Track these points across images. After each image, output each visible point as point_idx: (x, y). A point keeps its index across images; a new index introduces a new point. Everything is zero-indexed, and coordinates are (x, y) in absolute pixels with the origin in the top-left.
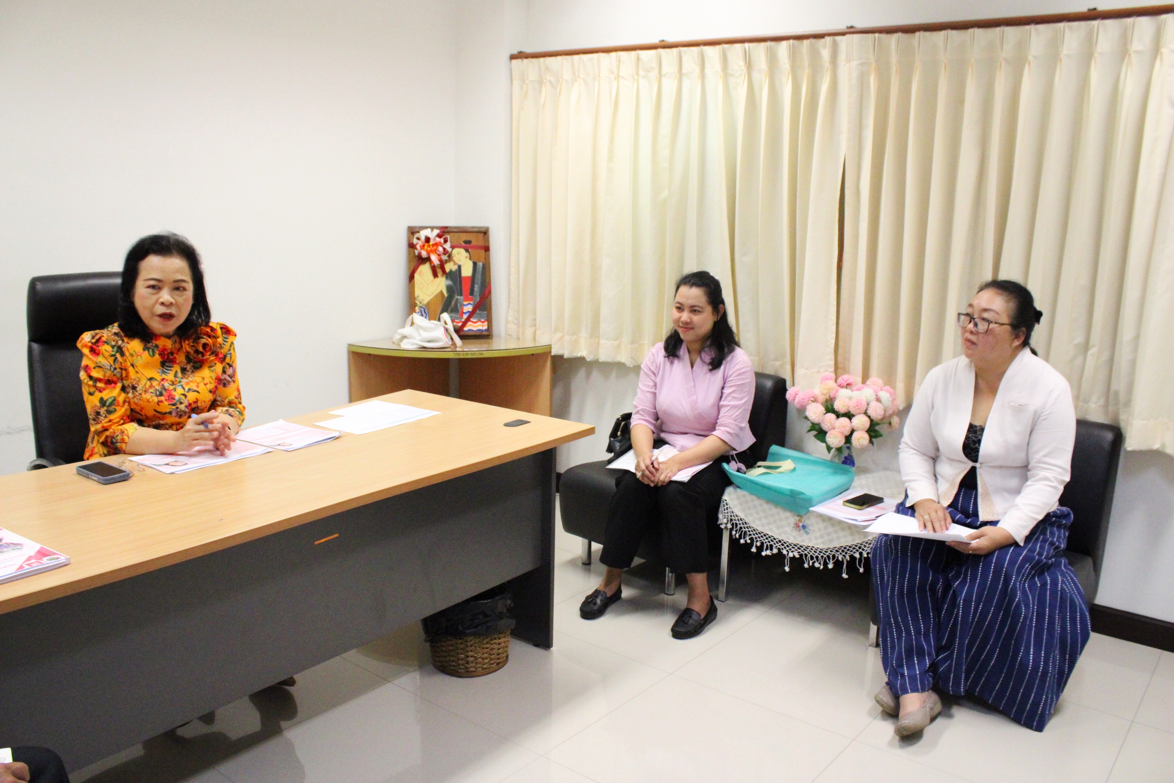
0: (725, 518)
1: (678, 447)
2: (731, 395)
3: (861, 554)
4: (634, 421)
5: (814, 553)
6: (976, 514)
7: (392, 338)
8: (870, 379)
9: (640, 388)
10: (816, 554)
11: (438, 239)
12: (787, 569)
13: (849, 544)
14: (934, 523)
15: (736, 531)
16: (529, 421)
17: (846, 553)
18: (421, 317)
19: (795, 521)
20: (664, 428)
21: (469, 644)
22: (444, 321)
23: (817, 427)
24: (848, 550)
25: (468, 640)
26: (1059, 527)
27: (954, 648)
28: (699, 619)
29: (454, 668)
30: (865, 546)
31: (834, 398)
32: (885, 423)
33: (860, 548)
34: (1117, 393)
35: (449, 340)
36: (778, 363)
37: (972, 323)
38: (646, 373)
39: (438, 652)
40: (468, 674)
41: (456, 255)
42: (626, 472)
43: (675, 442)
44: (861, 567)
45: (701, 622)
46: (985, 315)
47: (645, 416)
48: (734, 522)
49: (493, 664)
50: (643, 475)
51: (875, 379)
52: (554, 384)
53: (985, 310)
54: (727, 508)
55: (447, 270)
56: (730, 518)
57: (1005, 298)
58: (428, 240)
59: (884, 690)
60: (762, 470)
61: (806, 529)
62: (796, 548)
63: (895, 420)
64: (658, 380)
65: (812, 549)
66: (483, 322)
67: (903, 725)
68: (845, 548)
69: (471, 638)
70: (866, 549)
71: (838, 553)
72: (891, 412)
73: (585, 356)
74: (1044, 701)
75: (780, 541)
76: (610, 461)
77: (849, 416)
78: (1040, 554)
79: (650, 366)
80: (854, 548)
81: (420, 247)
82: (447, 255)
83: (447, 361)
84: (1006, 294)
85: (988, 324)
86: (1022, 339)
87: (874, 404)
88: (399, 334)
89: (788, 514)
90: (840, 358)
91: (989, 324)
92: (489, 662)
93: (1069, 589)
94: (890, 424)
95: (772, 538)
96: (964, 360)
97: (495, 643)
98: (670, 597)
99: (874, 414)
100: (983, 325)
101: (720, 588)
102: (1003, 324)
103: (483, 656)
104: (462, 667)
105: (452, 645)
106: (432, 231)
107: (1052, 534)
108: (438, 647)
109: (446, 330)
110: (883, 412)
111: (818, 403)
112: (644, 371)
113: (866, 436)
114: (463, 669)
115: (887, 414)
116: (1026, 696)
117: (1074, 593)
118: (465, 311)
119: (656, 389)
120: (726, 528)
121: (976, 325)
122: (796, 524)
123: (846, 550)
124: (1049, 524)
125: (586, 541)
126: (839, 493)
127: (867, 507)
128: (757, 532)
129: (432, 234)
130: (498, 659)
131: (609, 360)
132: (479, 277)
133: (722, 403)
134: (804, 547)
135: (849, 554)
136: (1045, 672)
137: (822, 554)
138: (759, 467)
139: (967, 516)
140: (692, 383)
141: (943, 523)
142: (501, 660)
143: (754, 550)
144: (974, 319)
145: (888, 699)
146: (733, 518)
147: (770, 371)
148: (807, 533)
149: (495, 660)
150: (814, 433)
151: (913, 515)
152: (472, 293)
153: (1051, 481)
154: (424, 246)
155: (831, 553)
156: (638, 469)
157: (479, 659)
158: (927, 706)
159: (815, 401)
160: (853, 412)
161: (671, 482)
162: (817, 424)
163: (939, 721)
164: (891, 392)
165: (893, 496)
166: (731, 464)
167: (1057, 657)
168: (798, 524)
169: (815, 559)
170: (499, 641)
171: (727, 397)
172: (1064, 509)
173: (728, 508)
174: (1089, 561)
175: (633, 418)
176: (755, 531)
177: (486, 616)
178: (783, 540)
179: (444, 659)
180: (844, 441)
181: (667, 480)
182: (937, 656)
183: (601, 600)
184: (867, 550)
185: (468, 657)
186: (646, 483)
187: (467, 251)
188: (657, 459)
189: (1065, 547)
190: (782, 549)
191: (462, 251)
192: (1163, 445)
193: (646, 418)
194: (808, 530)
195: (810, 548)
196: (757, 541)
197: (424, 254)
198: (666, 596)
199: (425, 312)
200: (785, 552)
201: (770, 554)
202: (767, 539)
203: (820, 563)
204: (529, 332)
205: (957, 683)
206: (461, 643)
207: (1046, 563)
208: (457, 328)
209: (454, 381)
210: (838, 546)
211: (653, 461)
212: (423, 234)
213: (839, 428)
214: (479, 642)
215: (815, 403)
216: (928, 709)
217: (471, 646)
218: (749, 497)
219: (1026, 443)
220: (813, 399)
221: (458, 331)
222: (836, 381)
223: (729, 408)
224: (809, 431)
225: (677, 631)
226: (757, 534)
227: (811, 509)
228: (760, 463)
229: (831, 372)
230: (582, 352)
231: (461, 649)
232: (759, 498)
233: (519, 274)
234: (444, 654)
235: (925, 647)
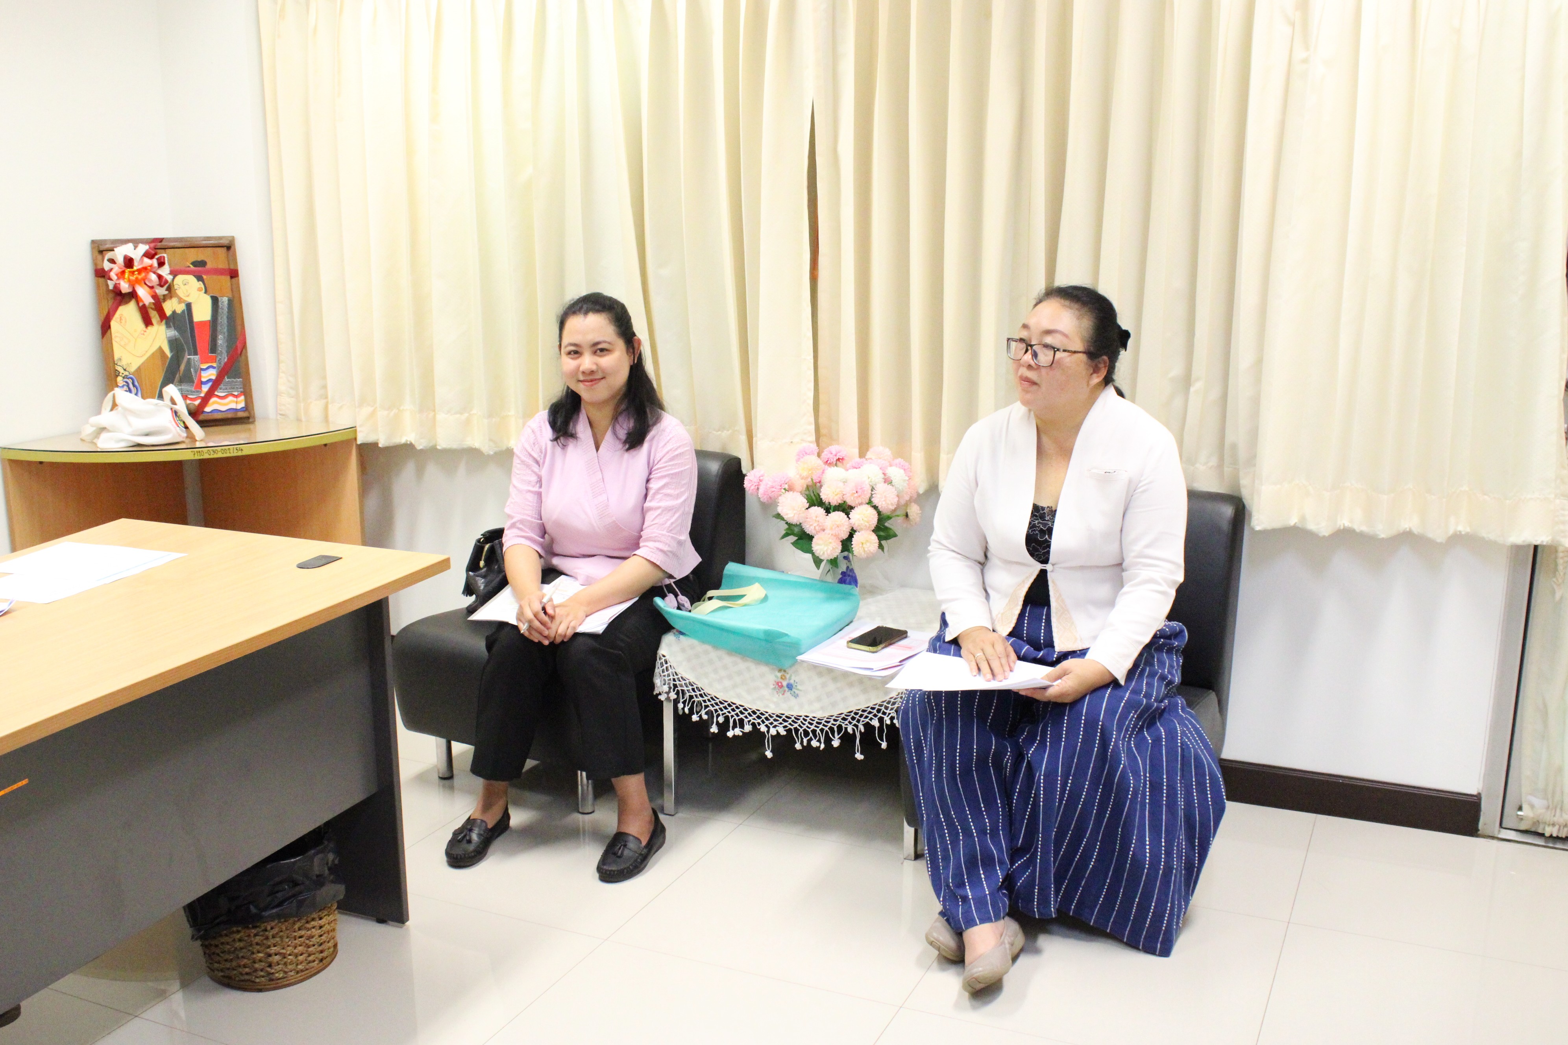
0: (664, 684)
1: (581, 578)
2: (662, 492)
3: (881, 720)
4: (508, 540)
5: (809, 726)
6: (1050, 644)
7: (79, 433)
8: (871, 450)
9: (514, 486)
10: (813, 727)
11: (147, 261)
12: (769, 754)
13: (863, 708)
14: (991, 662)
15: (684, 703)
16: (340, 556)
17: (858, 721)
18: (128, 393)
19: (775, 679)
20: (557, 549)
21: (270, 934)
22: (169, 398)
23: (796, 530)
24: (861, 716)
25: (269, 928)
26: (1170, 651)
27: (1037, 848)
28: (639, 847)
29: (247, 977)
30: (886, 708)
31: (820, 482)
32: (898, 516)
33: (879, 711)
34: (1234, 447)
35: (182, 431)
36: (725, 434)
37: (1030, 351)
38: (523, 462)
39: (218, 955)
40: (273, 984)
41: (182, 285)
42: (502, 625)
43: (576, 571)
44: (883, 741)
45: (643, 853)
46: (1049, 340)
47: (527, 532)
48: (679, 688)
49: (314, 961)
50: (530, 628)
51: (879, 448)
52: (364, 489)
53: (1048, 332)
54: (667, 668)
55: (168, 313)
56: (672, 682)
57: (1077, 312)
58: (129, 262)
59: (938, 924)
60: (715, 604)
61: (793, 690)
62: (781, 720)
63: (914, 510)
64: (544, 472)
65: (805, 720)
66: (236, 397)
67: (975, 976)
68: (856, 714)
69: (273, 924)
70: (888, 712)
71: (846, 722)
72: (907, 498)
73: (413, 443)
74: (1170, 910)
75: (754, 713)
76: (471, 610)
77: (845, 509)
78: (1148, 696)
79: (530, 450)
80: (870, 713)
81: (117, 275)
82: (165, 287)
83: (178, 465)
84: (1076, 306)
85: (1053, 352)
86: (1103, 373)
87: (881, 487)
88: (92, 426)
89: (764, 669)
90: (822, 420)
91: (1055, 352)
92: (306, 960)
93: (1192, 744)
94: (907, 516)
95: (741, 708)
96: (1018, 410)
97: (313, 928)
98: (587, 817)
99: (884, 503)
100: (1046, 355)
101: (666, 795)
102: (1075, 352)
103: (296, 951)
104: (262, 974)
105: (240, 940)
106: (135, 247)
107: (1162, 664)
108: (216, 946)
109: (176, 413)
110: (896, 500)
111: (795, 493)
112: (519, 458)
113: (874, 538)
114: (263, 977)
115: (903, 502)
116: (1143, 908)
117: (1200, 747)
118: (204, 380)
119: (541, 487)
120: (668, 699)
121: (1035, 355)
122: (778, 684)
123: (857, 717)
124: (1156, 650)
125: (443, 741)
126: (839, 629)
127: (883, 648)
128: (718, 701)
129: (137, 253)
130: (322, 952)
131: (455, 446)
132: (223, 319)
133: (647, 504)
134: (793, 718)
135: (863, 721)
136: (1169, 869)
137: (821, 726)
138: (710, 598)
139: (1038, 648)
140: (599, 475)
141: (1004, 661)
142: (324, 954)
143: (714, 729)
144: (1031, 346)
145: (946, 938)
146: (677, 683)
147: (713, 447)
148: (796, 696)
149: (317, 955)
150: (793, 538)
151: (958, 654)
152: (214, 348)
153: (1159, 584)
154: (123, 272)
155: (835, 723)
156: (522, 619)
157: (290, 957)
158: (1006, 942)
159: (790, 489)
160: (850, 502)
161: (576, 635)
162: (796, 525)
163: (1023, 960)
164: (906, 468)
165: (920, 627)
166: (667, 598)
167: (1182, 845)
168: (781, 683)
169: (811, 735)
170: (320, 922)
171: (654, 494)
172: (1174, 624)
173: (669, 668)
174: (1213, 696)
175: (506, 535)
176: (714, 700)
177: (296, 884)
178: (759, 710)
179: (228, 965)
180: (839, 547)
181: (570, 633)
182: (1012, 864)
183: (479, 835)
184: (889, 714)
185: (270, 955)
186: (536, 641)
187: (200, 278)
188: (551, 600)
189: (1180, 681)
190: (759, 724)
191: (191, 279)
192: (1303, 518)
193: (528, 535)
194: (797, 692)
195: (801, 718)
196: (718, 716)
197: (125, 287)
198: (580, 816)
199: (134, 385)
200: (763, 728)
201: (741, 734)
202: (733, 710)
203: (819, 741)
204: (316, 409)
205: (1044, 901)
206: (256, 935)
207: (1158, 708)
208: (192, 408)
209: (192, 500)
210: (845, 711)
211: (545, 604)
212: (120, 253)
213: (831, 529)
214: (287, 929)
215: (791, 493)
216: (1007, 946)
217: (273, 937)
218: (700, 647)
219: (1120, 529)
220: (786, 486)
221: (194, 413)
222: (819, 455)
223: (659, 511)
224: (786, 535)
225: (606, 870)
226: (717, 704)
227: (799, 658)
228: (710, 593)
229: (811, 442)
230: (408, 435)
231: (257, 944)
232: (716, 647)
233: (291, 313)
234: (227, 957)
235: (995, 852)
